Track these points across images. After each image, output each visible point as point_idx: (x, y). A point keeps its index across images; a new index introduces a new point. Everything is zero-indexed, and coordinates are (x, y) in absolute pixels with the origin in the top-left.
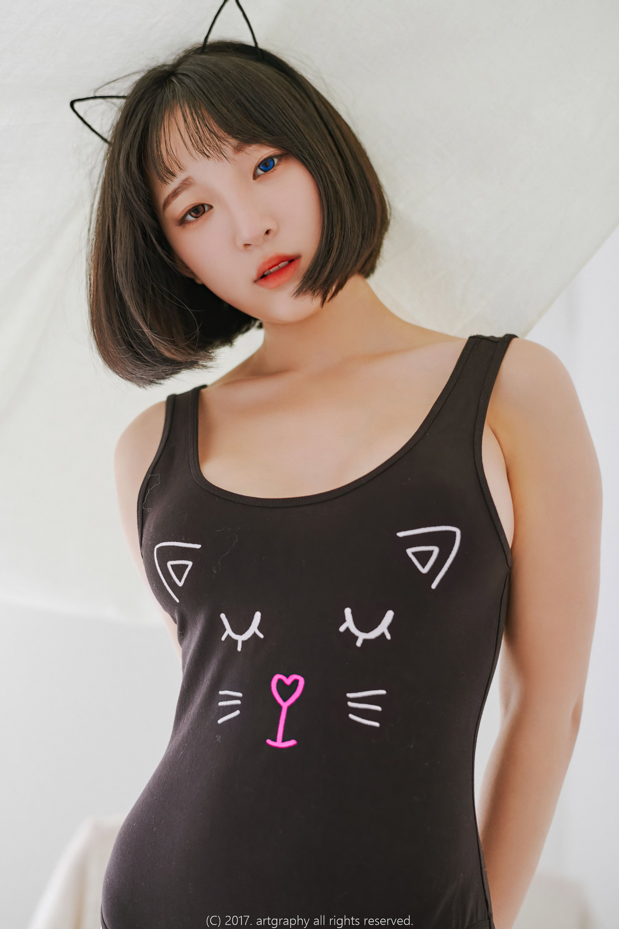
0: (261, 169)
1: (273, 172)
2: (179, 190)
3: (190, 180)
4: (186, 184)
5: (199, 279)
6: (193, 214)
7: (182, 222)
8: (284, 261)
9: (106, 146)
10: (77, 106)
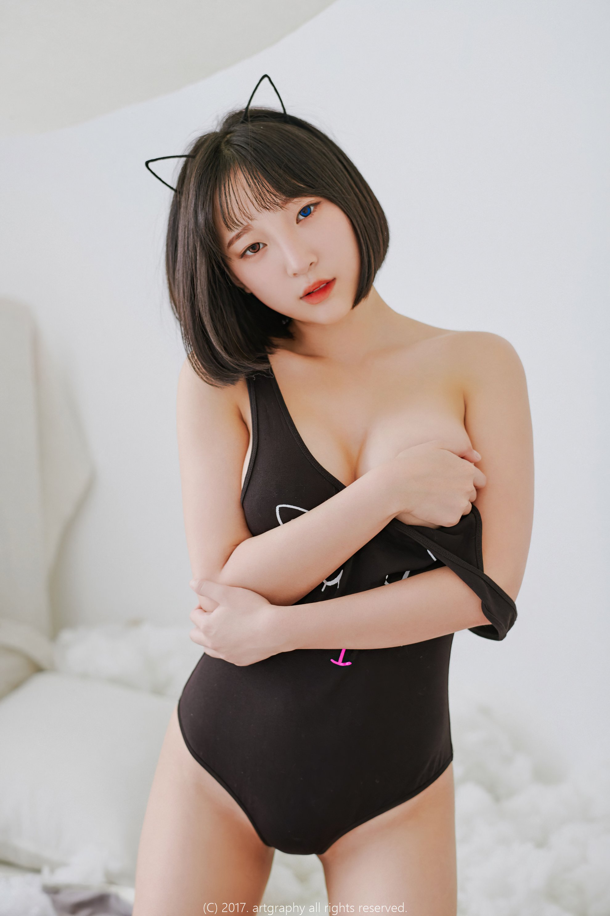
0: (302, 215)
1: (311, 217)
2: (241, 234)
3: (249, 227)
4: (246, 229)
5: (248, 289)
6: (251, 250)
7: (243, 255)
8: (324, 284)
9: (173, 192)
10: (150, 165)
